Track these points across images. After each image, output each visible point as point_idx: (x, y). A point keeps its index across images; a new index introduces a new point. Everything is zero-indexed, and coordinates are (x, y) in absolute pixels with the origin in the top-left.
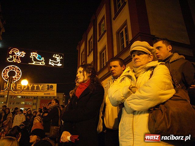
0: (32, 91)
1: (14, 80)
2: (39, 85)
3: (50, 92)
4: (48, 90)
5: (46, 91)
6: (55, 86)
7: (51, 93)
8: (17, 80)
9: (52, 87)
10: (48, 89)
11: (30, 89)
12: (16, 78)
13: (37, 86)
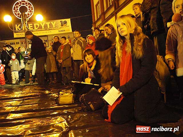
0: (45, 30)
1: (27, 16)
2: (52, 23)
3: (64, 28)
4: (62, 27)
5: (60, 28)
6: (69, 21)
7: (66, 29)
8: (30, 17)
9: (66, 22)
10: (62, 25)
11: (43, 27)
12: (29, 13)
13: (49, 24)
